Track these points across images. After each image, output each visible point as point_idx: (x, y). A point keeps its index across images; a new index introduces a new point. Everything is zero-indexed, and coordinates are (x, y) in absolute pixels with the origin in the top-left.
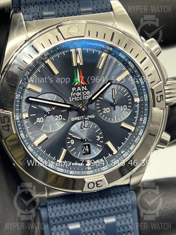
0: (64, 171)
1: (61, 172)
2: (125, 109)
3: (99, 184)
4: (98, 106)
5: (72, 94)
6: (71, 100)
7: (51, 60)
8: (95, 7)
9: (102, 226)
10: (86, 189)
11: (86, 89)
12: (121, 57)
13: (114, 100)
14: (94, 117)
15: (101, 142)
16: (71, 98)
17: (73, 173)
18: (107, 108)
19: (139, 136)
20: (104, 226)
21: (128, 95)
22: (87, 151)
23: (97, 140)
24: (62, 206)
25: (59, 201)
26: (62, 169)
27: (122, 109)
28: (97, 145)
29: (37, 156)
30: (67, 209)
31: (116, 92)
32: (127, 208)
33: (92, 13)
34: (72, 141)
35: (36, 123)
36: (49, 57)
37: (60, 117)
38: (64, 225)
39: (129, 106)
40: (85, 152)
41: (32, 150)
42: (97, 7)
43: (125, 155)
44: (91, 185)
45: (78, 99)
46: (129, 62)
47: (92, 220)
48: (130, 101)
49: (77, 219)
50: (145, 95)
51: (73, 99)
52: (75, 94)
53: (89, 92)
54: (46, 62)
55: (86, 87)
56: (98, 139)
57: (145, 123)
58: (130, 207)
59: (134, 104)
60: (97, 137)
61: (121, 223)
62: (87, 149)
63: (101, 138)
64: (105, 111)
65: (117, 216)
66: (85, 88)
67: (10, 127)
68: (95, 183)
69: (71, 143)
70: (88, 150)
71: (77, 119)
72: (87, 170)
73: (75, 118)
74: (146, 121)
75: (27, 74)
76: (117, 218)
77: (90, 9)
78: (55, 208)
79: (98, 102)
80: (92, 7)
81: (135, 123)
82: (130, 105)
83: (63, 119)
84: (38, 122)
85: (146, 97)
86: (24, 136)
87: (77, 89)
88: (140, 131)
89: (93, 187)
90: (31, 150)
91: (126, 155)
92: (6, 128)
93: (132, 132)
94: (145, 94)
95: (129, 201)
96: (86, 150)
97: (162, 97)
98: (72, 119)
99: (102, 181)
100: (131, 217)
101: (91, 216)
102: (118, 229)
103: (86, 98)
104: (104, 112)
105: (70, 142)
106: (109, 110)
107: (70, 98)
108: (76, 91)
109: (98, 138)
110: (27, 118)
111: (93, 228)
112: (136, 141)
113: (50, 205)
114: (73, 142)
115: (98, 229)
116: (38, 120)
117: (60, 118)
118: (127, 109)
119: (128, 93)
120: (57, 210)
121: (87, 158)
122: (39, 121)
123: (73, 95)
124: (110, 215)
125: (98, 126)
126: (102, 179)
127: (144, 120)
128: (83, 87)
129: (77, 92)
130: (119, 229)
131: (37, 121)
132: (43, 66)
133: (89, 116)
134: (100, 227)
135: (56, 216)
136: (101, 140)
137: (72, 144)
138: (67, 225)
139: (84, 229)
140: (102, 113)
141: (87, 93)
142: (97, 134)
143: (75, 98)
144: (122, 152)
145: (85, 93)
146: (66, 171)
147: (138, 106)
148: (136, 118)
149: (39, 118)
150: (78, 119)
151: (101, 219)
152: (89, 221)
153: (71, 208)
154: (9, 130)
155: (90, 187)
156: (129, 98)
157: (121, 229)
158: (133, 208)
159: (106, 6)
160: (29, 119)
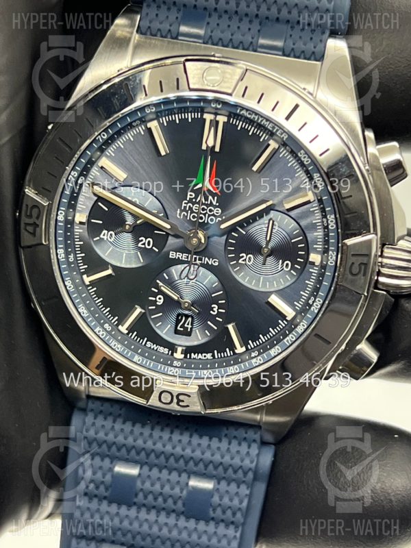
0: (124, 350)
1: (117, 350)
2: (285, 269)
3: (183, 401)
4: (232, 245)
5: (184, 205)
6: (180, 215)
7: (161, 125)
8: (292, 43)
9: (182, 490)
10: (154, 401)
11: (214, 203)
12: (303, 159)
13: (268, 242)
14: (217, 264)
15: (217, 318)
16: (181, 211)
17: (139, 360)
18: (249, 256)
19: (296, 332)
20: (185, 492)
21: (299, 242)
22: (187, 328)
23: (211, 312)
24: (114, 422)
25: (111, 410)
26: (119, 346)
27: (280, 266)
28: (209, 323)
29: (79, 303)
30: (122, 430)
31: (276, 228)
32: (245, 474)
33: (281, 53)
34: (160, 299)
35: (98, 238)
36: (158, 116)
37: (149, 242)
38: (107, 461)
39: (296, 266)
40: (182, 329)
41: (71, 289)
42: (294, 44)
43: (256, 363)
44: (166, 398)
45: (194, 217)
46: (315, 175)
47: (165, 472)
48: (301, 256)
49: (137, 458)
50: (330, 252)
51: (184, 215)
52: (190, 206)
53: (220, 211)
54: (149, 125)
55: (216, 198)
56: (214, 311)
57: (316, 311)
58: (250, 475)
59: (308, 265)
60: (213, 306)
61: (221, 498)
62: (188, 324)
63: (220, 310)
64: (243, 261)
65: (219, 483)
66: (214, 199)
67: (38, 229)
68: (175, 395)
69: (156, 301)
70: (190, 326)
71: (180, 257)
72: (171, 365)
73: (178, 253)
74: (319, 306)
75: (102, 138)
76: (217, 486)
77: (279, 44)
78: (100, 421)
79: (234, 238)
80: (285, 41)
81: (299, 305)
82: (299, 263)
83: (154, 248)
84: (103, 239)
85: (331, 258)
86: (63, 255)
87: (196, 198)
88: (302, 323)
89: (168, 402)
90: (70, 287)
91: (258, 361)
92: (30, 229)
93: (287, 321)
94: (333, 251)
95: (252, 462)
96: (186, 325)
97: (363, 267)
98: (171, 254)
99: (189, 396)
100: (246, 495)
101: (167, 462)
102: (211, 509)
103: (212, 220)
104: (240, 261)
105: (154, 299)
106: (252, 259)
107: (178, 212)
108: (194, 200)
109: (214, 309)
110: (81, 223)
111: (162, 487)
112: (287, 341)
113: (92, 410)
114: (162, 301)
115: (172, 492)
116: (104, 235)
117: (149, 245)
118: (291, 269)
119: (301, 238)
120: (103, 426)
121: (182, 342)
122: (105, 238)
123: (185, 207)
124: (205, 474)
125: (220, 285)
126: (190, 393)
127: (315, 304)
128: (210, 198)
129: (195, 203)
130: (214, 510)
131: (102, 236)
132: (141, 129)
133: (206, 259)
134: (177, 490)
135: (95, 436)
136: (219, 314)
137: (158, 303)
138: (114, 463)
139: (143, 483)
140: (235, 262)
141: (215, 211)
142: (215, 300)
143: (189, 214)
144: (253, 355)
145: (211, 211)
146: (128, 353)
147: (315, 271)
148: (305, 294)
149: (106, 232)
150: (183, 259)
151: (184, 475)
152: (160, 471)
153: (113, 428)
154: (34, 234)
155: (162, 400)
156: (301, 249)
157: (219, 511)
158: (255, 479)
159: (315, 47)
160: (86, 226)
